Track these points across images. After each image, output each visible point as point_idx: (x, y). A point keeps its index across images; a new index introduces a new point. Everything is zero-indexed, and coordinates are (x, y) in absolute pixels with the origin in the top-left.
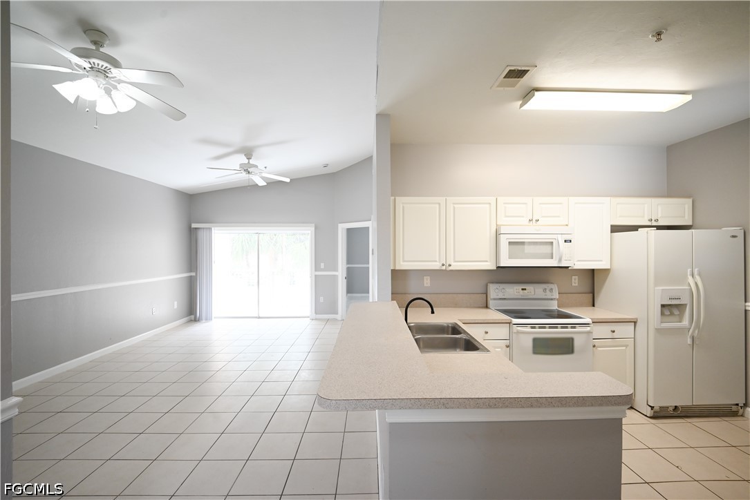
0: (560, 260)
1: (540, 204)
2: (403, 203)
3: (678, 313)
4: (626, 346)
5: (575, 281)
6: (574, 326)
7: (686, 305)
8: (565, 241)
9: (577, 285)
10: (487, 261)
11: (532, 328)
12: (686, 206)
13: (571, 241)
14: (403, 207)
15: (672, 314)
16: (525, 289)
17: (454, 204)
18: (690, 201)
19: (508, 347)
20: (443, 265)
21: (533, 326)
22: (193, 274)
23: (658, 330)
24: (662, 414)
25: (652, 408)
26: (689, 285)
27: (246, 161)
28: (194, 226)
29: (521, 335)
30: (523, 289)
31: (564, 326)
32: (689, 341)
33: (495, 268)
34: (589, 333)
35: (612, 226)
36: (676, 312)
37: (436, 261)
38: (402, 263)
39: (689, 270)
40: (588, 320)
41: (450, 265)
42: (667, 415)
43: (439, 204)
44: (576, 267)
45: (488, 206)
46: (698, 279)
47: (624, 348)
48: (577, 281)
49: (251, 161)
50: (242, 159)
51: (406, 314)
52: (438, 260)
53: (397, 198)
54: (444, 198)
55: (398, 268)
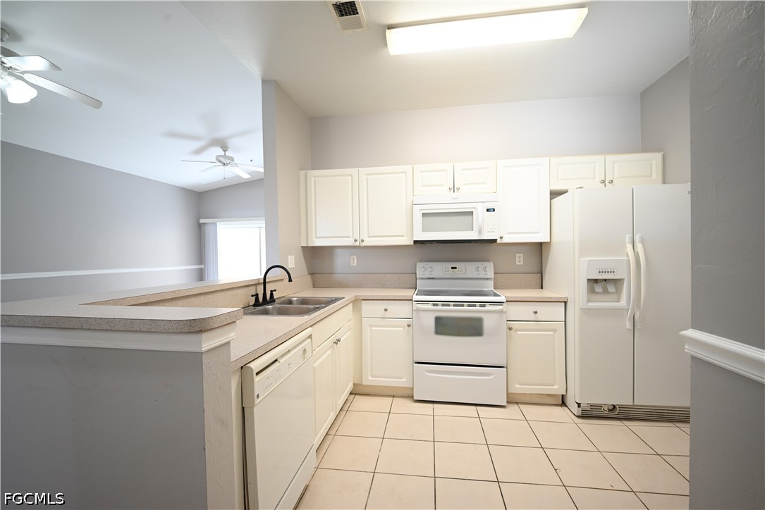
0: (480, 232)
1: (463, 170)
2: (314, 177)
3: (614, 290)
4: (555, 331)
5: (520, 260)
6: (483, 304)
7: (623, 280)
8: (488, 210)
9: (522, 263)
10: (403, 236)
11: (434, 305)
12: (654, 162)
13: (494, 210)
14: (315, 181)
15: (606, 291)
16: (455, 268)
17: (366, 175)
18: (659, 156)
19: (409, 326)
20: (356, 241)
21: (435, 303)
22: (202, 266)
23: (585, 311)
24: (594, 413)
25: (579, 405)
26: (628, 256)
27: (223, 153)
28: (202, 221)
29: (422, 314)
30: (453, 268)
31: (472, 304)
32: (628, 325)
33: (412, 243)
34: (501, 312)
35: (551, 191)
36: (611, 288)
37: (349, 237)
38: (314, 239)
39: (628, 237)
40: (502, 299)
41: (363, 241)
42: (601, 415)
43: (352, 176)
44: (505, 240)
45: (404, 175)
46: (639, 247)
47: (552, 333)
48: (522, 259)
49: (227, 153)
50: (220, 152)
51: (265, 283)
52: (351, 235)
53: (309, 171)
54: (357, 169)
55: (310, 245)
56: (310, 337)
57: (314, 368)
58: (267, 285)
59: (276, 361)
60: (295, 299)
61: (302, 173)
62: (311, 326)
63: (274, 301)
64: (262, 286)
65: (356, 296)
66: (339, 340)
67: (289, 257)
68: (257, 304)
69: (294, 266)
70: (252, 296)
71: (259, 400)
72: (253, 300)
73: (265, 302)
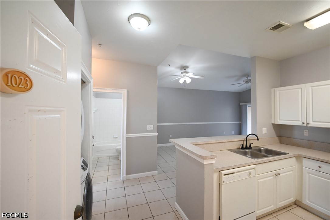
2: (279, 91)
14: (279, 93)
17: (311, 87)
20: (304, 123)
22: (241, 122)
28: (241, 104)
37: (299, 121)
38: (278, 121)
41: (308, 124)
43: (301, 88)
51: (246, 140)
52: (300, 120)
53: (276, 88)
54: (305, 84)
55: (276, 123)
56: (254, 168)
57: (258, 182)
58: (247, 141)
59: (234, 173)
60: (262, 148)
61: (273, 90)
62: (255, 164)
63: (251, 148)
64: (245, 141)
65: (298, 154)
66: (279, 175)
67: (263, 129)
68: (242, 148)
69: (266, 133)
70: (240, 145)
71: (224, 183)
72: (241, 147)
73: (247, 148)
